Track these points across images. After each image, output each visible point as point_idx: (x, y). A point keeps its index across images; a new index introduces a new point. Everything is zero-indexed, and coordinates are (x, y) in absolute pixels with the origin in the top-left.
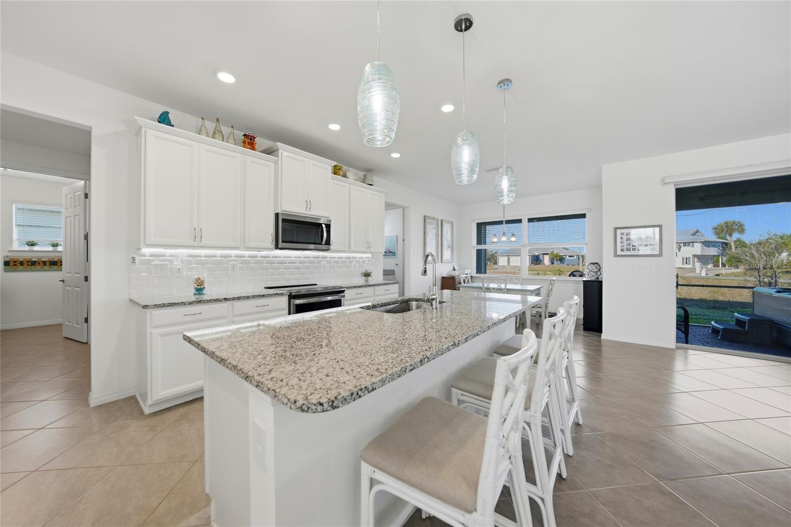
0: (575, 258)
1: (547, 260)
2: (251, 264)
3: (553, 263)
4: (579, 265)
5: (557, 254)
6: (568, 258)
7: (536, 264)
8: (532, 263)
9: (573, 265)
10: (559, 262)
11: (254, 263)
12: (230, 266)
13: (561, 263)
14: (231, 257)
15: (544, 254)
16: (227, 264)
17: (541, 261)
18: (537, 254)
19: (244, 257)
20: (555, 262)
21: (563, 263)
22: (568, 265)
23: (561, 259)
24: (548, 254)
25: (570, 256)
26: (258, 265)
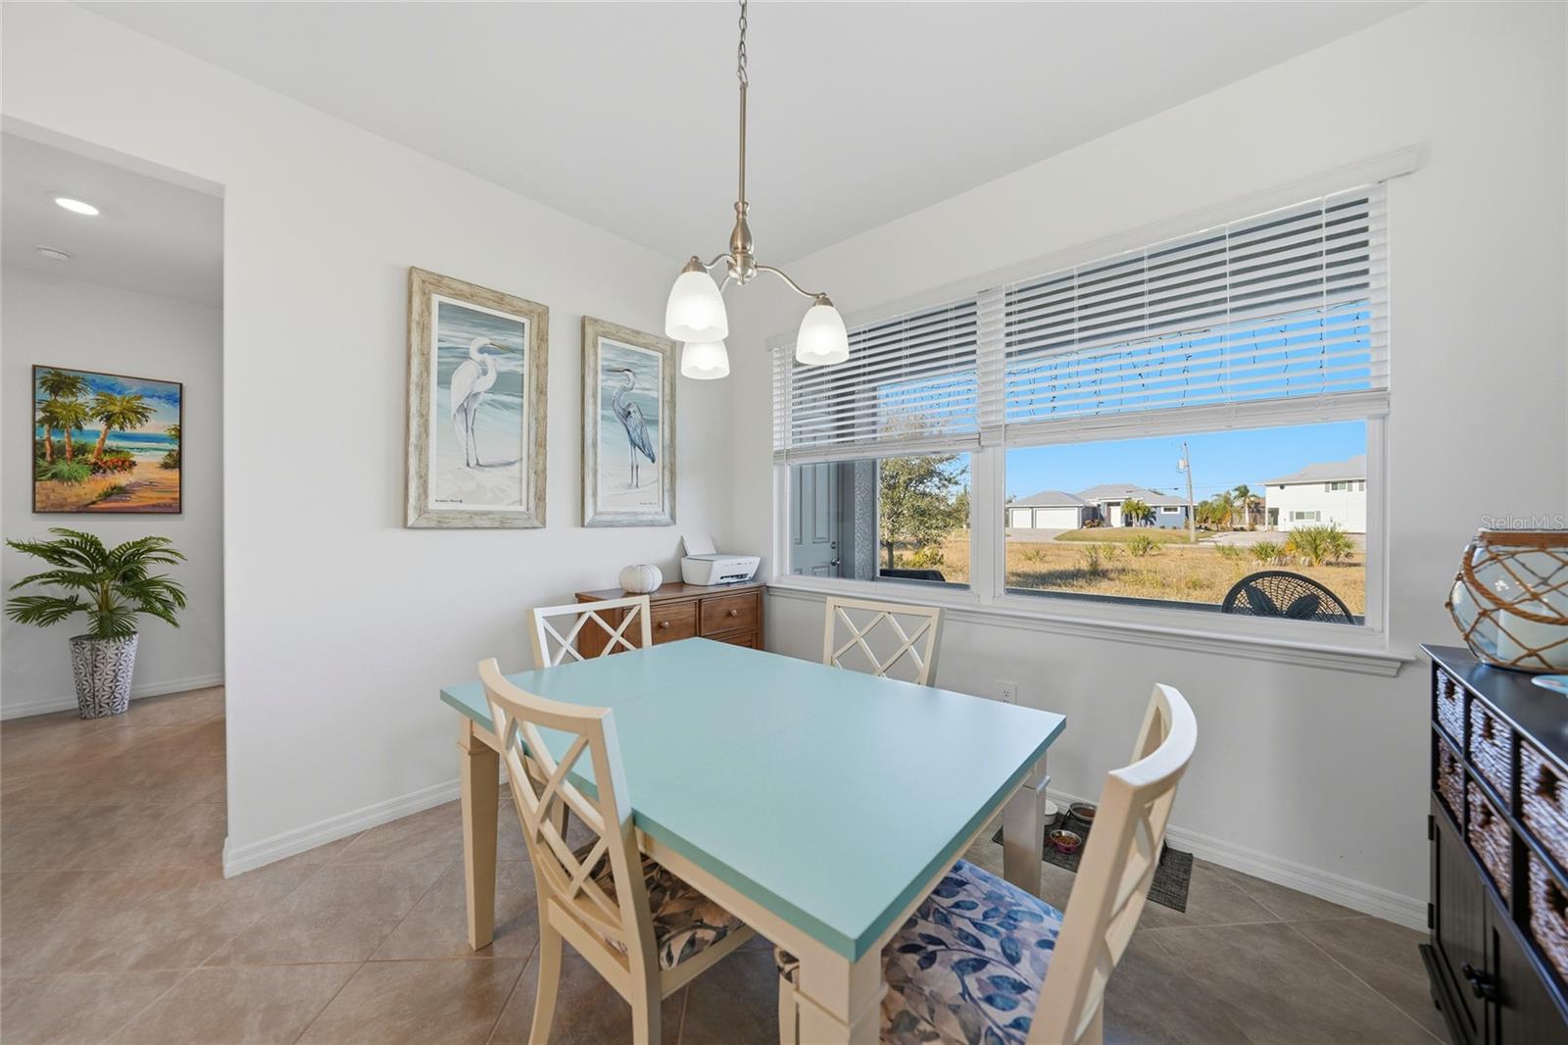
0: (1178, 512)
1: (1116, 517)
3: (1129, 524)
4: (1187, 527)
5: (1138, 503)
6: (1163, 512)
7: (1091, 527)
8: (1084, 524)
9: (1175, 528)
10: (1143, 521)
13: (1146, 523)
15: (1109, 504)
17: (1102, 518)
18: (1095, 504)
20: (1134, 520)
21: (1152, 523)
22: (1163, 527)
23: (1148, 516)
24: (1118, 504)
25: (1165, 510)
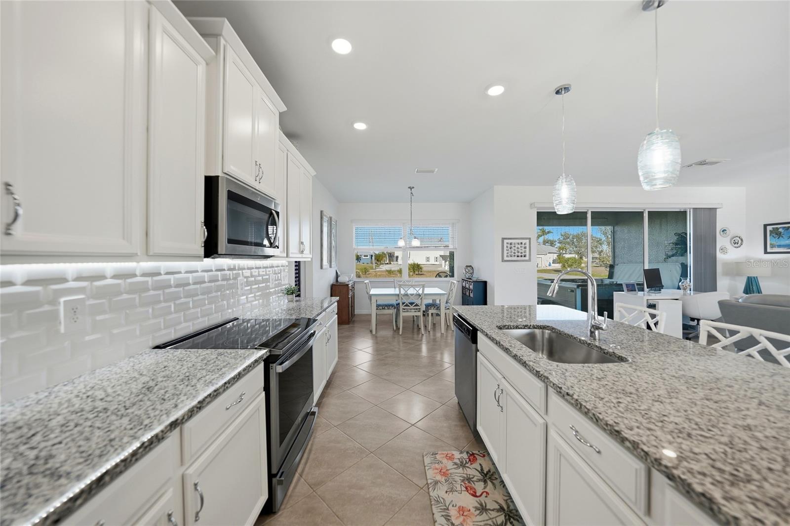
2: (121, 294)
6: (363, 257)
11: (128, 293)
12: (62, 308)
14: (64, 280)
16: (54, 302)
19: (103, 277)
25: (364, 256)
26: (136, 296)
